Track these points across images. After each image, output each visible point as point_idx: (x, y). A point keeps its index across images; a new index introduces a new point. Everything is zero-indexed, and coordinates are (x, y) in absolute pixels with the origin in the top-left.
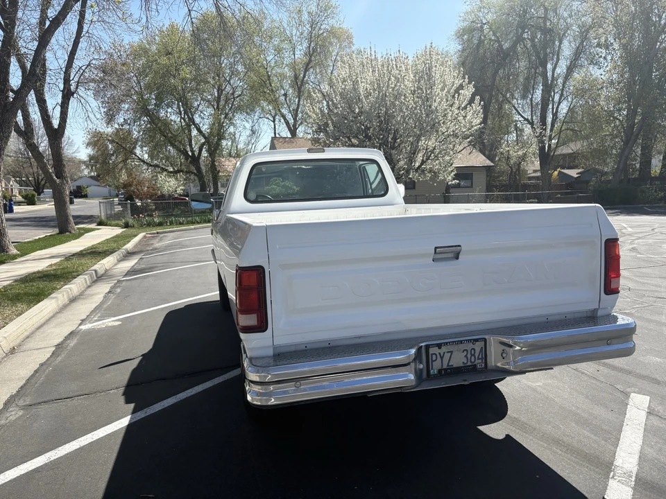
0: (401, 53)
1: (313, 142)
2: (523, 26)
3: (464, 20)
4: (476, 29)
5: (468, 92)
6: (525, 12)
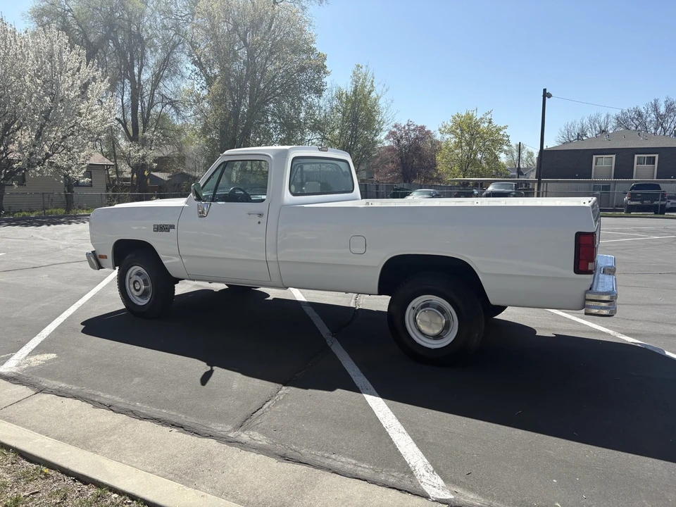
6: (113, 11)
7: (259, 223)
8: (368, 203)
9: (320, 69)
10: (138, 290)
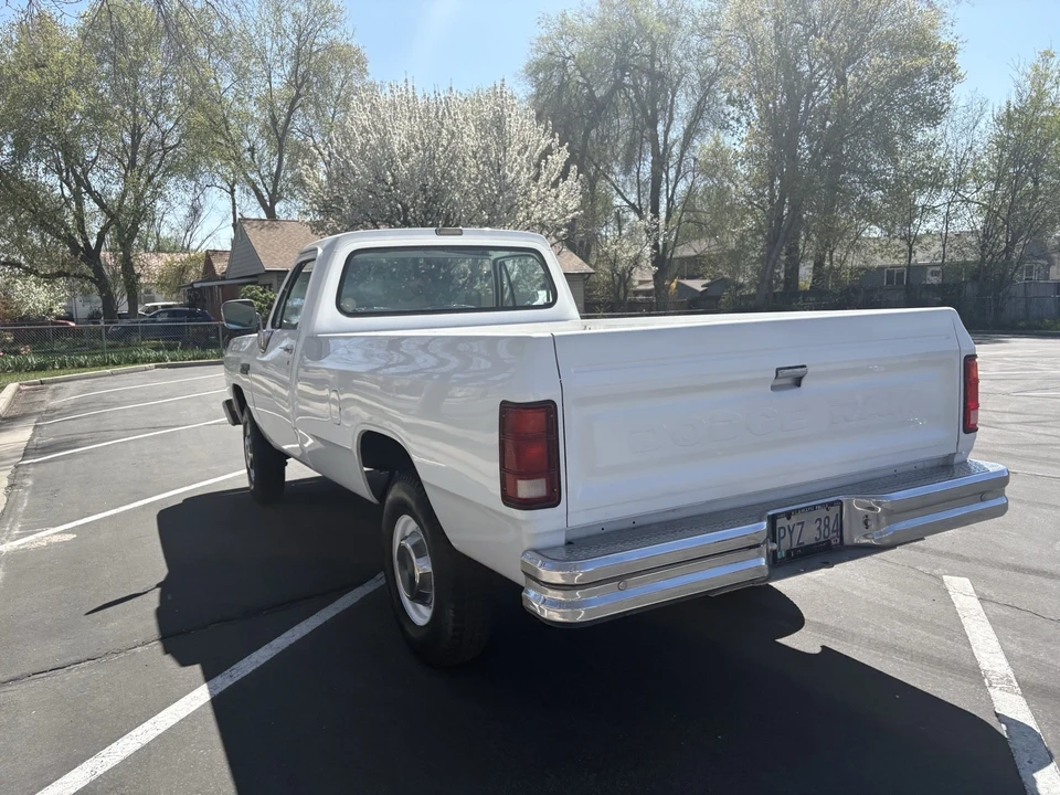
0: (454, 92)
1: (315, 228)
2: (622, 67)
3: (538, 50)
4: (557, 65)
5: (559, 158)
9: (941, 73)
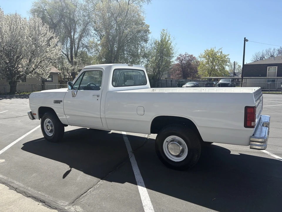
4: (41, 11)
6: (63, 10)
7: (97, 100)
8: (153, 90)
9: (147, 31)
10: (48, 130)
